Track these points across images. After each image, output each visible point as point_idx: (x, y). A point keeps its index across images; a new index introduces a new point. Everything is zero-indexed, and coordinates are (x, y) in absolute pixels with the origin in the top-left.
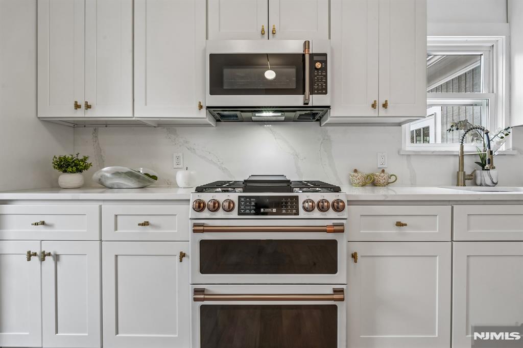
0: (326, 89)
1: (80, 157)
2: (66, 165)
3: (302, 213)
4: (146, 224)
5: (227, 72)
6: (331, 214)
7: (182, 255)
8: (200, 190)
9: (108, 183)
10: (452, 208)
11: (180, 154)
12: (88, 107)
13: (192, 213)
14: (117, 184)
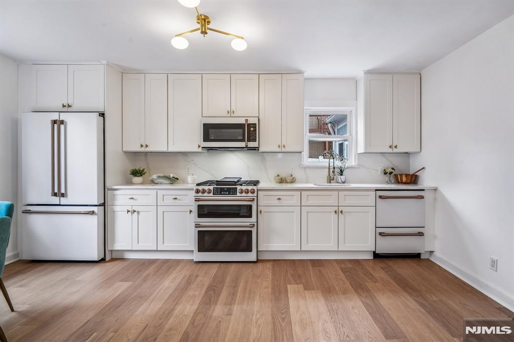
0: (256, 140)
1: (141, 169)
2: (136, 173)
3: (238, 194)
4: (176, 199)
5: (211, 131)
6: (250, 194)
7: (191, 211)
8: (198, 185)
9: (156, 181)
10: (301, 193)
11: (189, 167)
12: (147, 146)
13: (195, 194)
14: (160, 182)
